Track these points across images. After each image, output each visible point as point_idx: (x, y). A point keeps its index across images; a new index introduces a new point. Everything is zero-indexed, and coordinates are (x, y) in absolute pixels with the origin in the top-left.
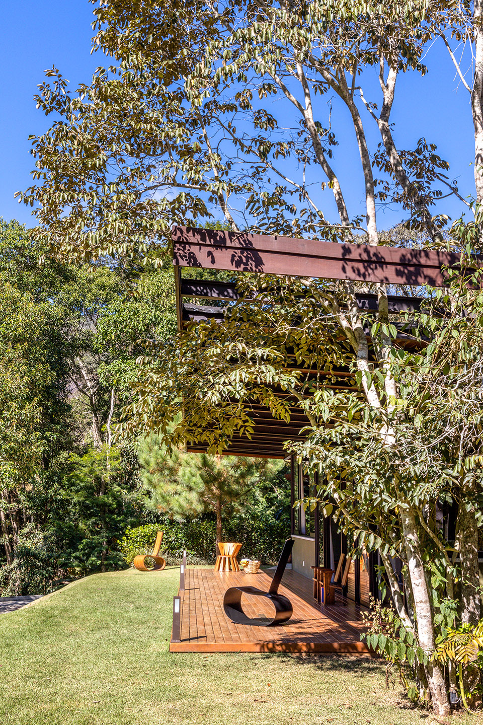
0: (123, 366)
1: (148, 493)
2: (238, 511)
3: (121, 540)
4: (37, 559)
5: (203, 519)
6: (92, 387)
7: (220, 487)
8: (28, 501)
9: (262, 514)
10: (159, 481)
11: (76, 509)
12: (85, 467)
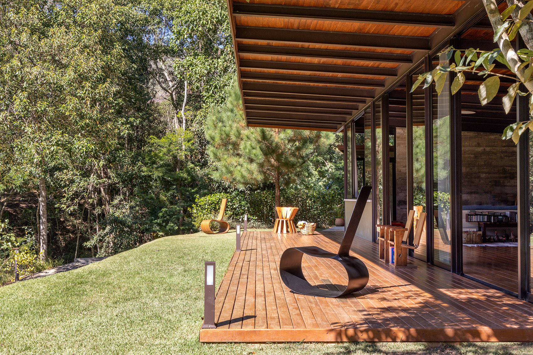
0: (194, 61)
2: (294, 181)
3: (192, 208)
4: (124, 225)
5: (263, 189)
6: (173, 86)
7: (278, 160)
8: (117, 177)
9: (315, 185)
10: (223, 154)
11: (157, 183)
12: (163, 147)
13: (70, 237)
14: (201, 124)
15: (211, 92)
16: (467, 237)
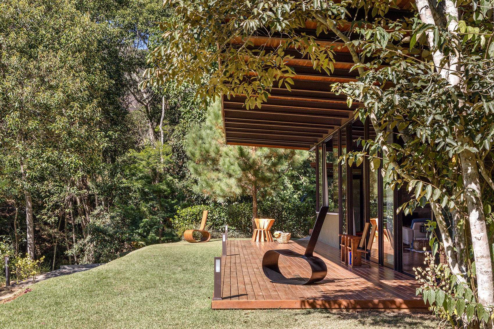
1: (196, 182)
2: (270, 194)
3: (174, 219)
4: (105, 234)
5: (240, 202)
6: (147, 98)
7: (255, 174)
8: (97, 189)
9: (290, 198)
10: (203, 169)
11: (136, 195)
12: (142, 160)
13: (46, 246)
14: (178, 137)
15: (189, 107)
16: (419, 245)
